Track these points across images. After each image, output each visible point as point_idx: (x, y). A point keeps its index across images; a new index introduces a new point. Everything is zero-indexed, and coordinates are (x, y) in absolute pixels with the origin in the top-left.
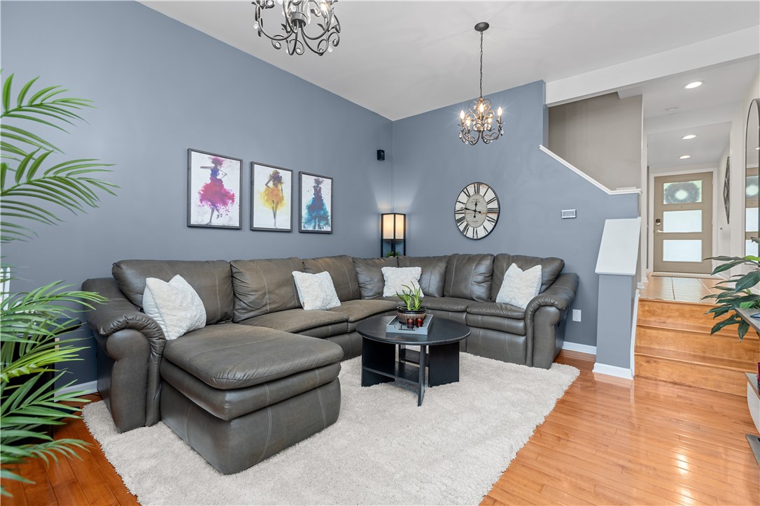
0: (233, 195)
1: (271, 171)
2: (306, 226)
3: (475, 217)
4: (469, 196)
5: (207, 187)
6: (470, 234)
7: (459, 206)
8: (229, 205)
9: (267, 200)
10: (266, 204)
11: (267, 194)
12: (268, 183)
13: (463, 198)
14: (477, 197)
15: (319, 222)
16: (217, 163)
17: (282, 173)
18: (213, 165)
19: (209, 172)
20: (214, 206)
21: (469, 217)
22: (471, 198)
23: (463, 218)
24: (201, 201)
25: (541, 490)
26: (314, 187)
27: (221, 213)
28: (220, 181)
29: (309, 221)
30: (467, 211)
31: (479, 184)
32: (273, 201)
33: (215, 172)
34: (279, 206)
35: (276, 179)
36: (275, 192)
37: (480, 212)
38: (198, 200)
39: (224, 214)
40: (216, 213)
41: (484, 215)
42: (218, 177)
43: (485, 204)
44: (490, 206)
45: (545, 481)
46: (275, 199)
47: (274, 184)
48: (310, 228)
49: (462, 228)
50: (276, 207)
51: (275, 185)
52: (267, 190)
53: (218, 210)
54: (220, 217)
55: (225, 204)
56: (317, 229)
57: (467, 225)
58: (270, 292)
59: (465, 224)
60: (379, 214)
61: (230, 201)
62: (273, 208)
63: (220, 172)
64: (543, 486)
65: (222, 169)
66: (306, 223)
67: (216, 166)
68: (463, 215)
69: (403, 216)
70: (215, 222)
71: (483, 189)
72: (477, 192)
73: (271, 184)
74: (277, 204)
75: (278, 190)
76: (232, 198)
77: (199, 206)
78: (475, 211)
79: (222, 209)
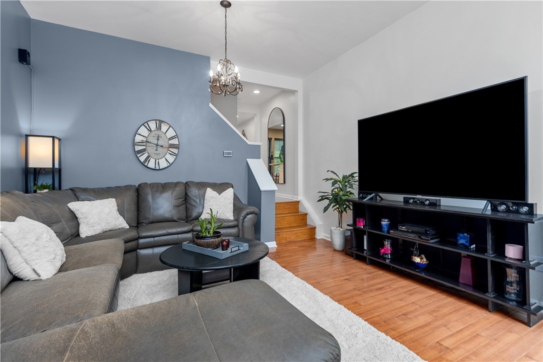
3: (157, 150)
4: (150, 131)
6: (151, 164)
7: (138, 139)
13: (143, 131)
14: (158, 133)
21: (151, 150)
22: (153, 134)
23: (144, 150)
30: (148, 144)
31: (161, 122)
37: (162, 146)
41: (166, 149)
43: (167, 140)
44: (171, 142)
49: (142, 159)
57: (148, 157)
59: (146, 155)
60: (20, 135)
68: (144, 147)
69: (51, 139)
71: (164, 128)
72: (159, 128)
78: (157, 145)
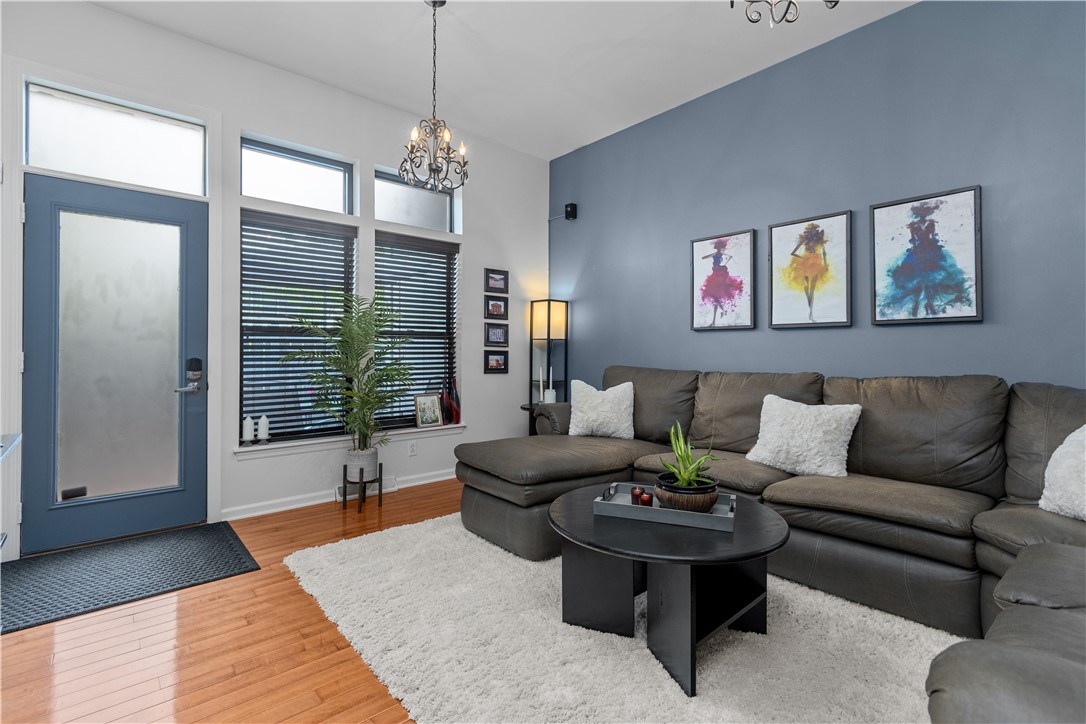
0: (741, 282)
1: (802, 228)
2: (888, 311)
5: (710, 280)
8: (736, 297)
9: (795, 279)
10: (794, 284)
11: (795, 269)
12: (796, 249)
15: (930, 298)
16: (720, 246)
17: (823, 224)
18: (716, 251)
19: (711, 260)
20: (718, 303)
24: (703, 299)
25: (318, 695)
26: (911, 226)
27: (725, 309)
28: (725, 268)
29: (895, 301)
32: (807, 278)
33: (717, 258)
34: (819, 284)
35: (814, 238)
36: (811, 261)
38: (700, 298)
39: (729, 311)
40: (719, 310)
42: (722, 264)
45: (326, 706)
46: (810, 273)
47: (807, 249)
48: (903, 314)
50: (813, 287)
51: (810, 249)
52: (793, 262)
53: (721, 307)
54: (724, 316)
55: (731, 296)
56: (922, 314)
58: (719, 420)
61: (737, 292)
62: (806, 289)
63: (723, 257)
64: (322, 700)
65: (726, 252)
66: (888, 305)
67: (719, 251)
70: (720, 322)
73: (802, 251)
74: (815, 280)
75: (817, 256)
76: (739, 287)
77: (701, 305)
79: (727, 304)
